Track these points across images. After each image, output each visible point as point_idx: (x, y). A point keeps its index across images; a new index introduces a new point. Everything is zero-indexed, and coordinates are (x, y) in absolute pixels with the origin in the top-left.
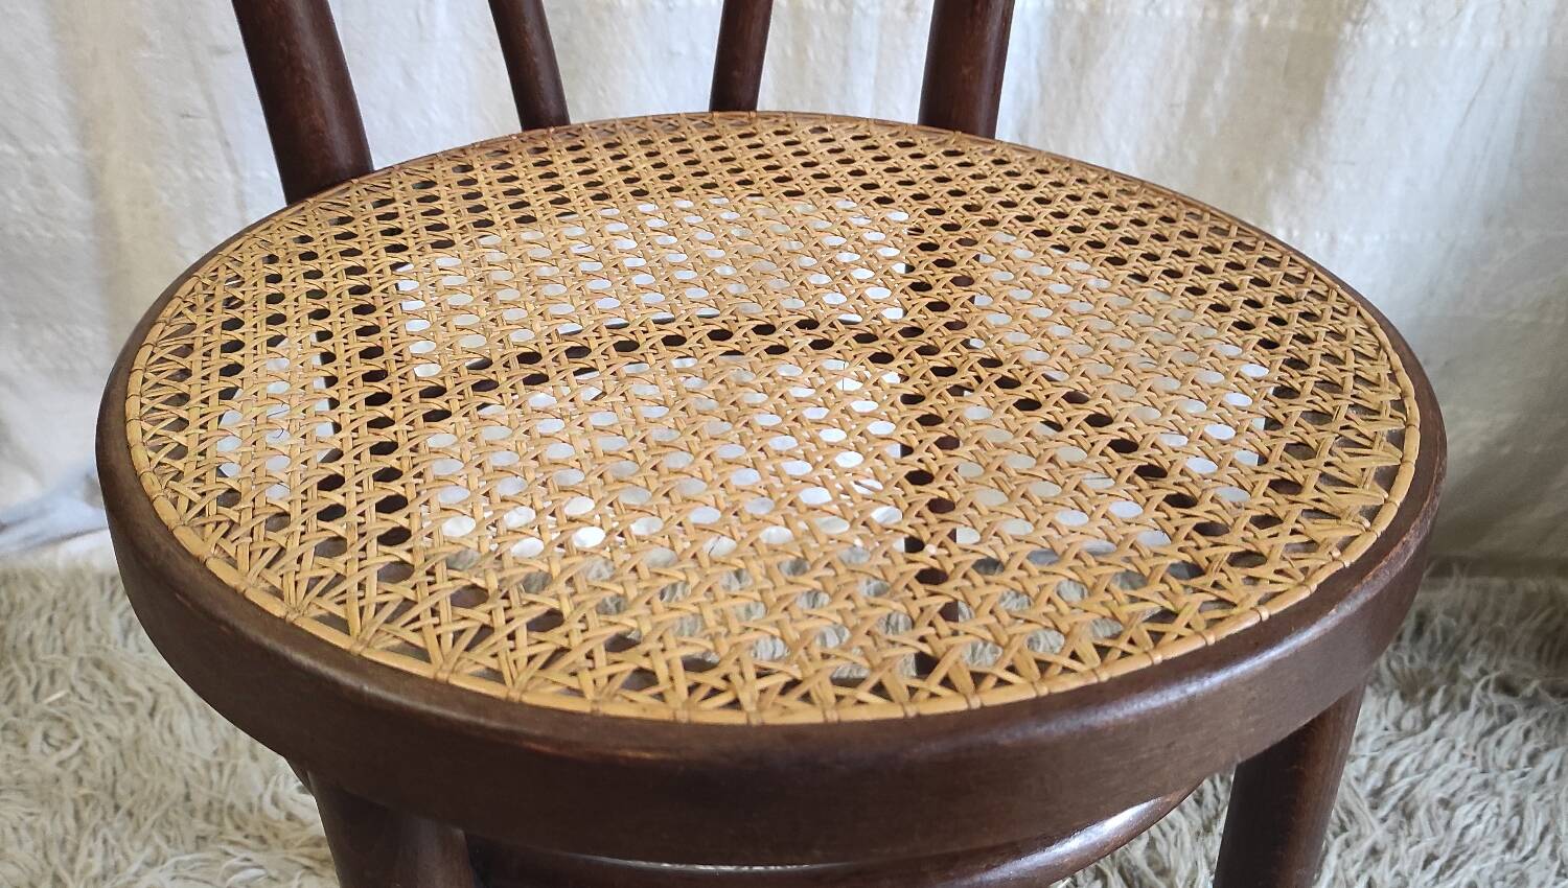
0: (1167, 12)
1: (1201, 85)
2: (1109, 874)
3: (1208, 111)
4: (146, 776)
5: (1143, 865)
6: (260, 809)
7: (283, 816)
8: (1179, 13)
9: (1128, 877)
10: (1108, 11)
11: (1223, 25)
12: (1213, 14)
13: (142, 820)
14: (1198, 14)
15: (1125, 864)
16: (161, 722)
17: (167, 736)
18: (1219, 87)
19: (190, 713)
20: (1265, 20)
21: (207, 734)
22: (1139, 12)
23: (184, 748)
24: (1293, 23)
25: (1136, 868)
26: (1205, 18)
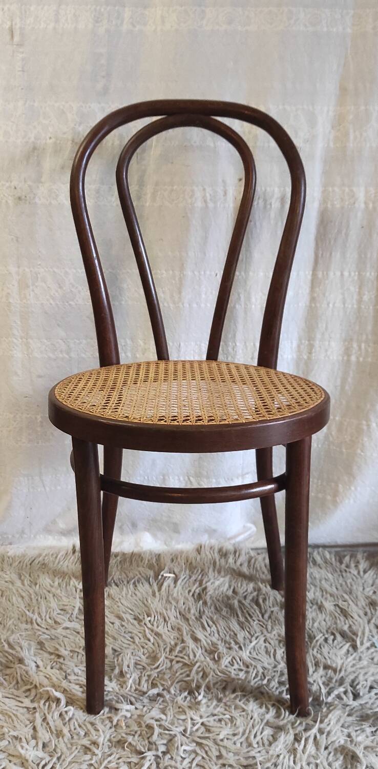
0: (331, 358)
1: (344, 380)
2: (336, 633)
3: (347, 388)
4: (4, 613)
5: (348, 631)
6: (45, 620)
7: (53, 622)
8: (335, 358)
9: (342, 634)
10: (313, 358)
11: (349, 361)
12: (345, 358)
13: (5, 624)
14: (340, 358)
15: (341, 631)
16: (6, 599)
17: (8, 602)
18: (350, 380)
19: (15, 595)
20: (361, 359)
21: (22, 602)
22: (323, 358)
23: (15, 605)
24: (369, 360)
25: (345, 631)
26: (343, 359)
